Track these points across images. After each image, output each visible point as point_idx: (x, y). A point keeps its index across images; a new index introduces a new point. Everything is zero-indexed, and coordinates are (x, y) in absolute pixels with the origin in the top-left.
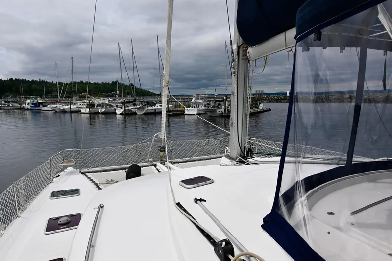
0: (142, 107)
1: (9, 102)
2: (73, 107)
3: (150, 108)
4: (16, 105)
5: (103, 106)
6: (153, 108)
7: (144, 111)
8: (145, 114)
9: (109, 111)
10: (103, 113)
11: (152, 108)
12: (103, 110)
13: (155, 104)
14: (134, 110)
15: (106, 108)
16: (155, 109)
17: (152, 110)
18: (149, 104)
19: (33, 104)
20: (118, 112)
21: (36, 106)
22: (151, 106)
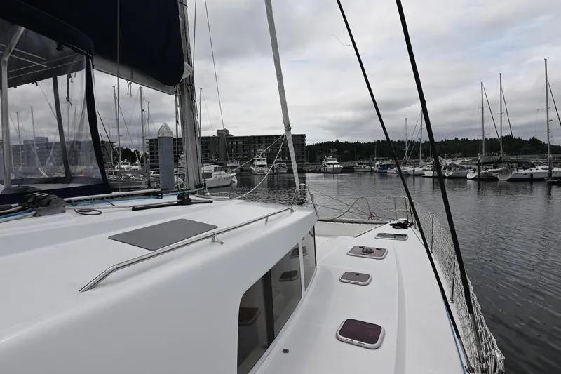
0: (506, 170)
1: (361, 164)
2: (418, 169)
3: (522, 171)
4: (367, 167)
5: (451, 168)
6: (528, 171)
7: (510, 176)
8: (510, 180)
9: (458, 175)
10: (450, 177)
11: (525, 171)
12: (451, 173)
13: (533, 166)
14: (494, 175)
15: (455, 170)
16: (532, 174)
17: (525, 174)
18: (521, 165)
19: (381, 166)
20: (469, 176)
21: (384, 169)
22: (525, 169)
